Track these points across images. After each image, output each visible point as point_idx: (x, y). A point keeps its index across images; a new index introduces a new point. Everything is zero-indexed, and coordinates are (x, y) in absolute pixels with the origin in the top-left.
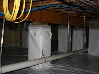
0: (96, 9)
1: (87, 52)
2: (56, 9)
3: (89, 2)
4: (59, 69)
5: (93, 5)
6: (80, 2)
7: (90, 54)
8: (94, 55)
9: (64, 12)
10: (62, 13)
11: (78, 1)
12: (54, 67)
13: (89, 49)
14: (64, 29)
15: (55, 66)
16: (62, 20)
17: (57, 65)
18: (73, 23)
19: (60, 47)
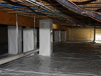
0: (44, 9)
1: (38, 52)
2: (3, 9)
3: (35, 3)
4: (8, 74)
5: (40, 5)
6: (26, 2)
7: (41, 54)
8: (45, 55)
9: (13, 12)
10: (10, 12)
11: (24, 1)
12: (2, 72)
13: (40, 50)
14: (14, 29)
15: (3, 70)
16: (11, 20)
17: (6, 70)
18: (23, 24)
19: (10, 49)
